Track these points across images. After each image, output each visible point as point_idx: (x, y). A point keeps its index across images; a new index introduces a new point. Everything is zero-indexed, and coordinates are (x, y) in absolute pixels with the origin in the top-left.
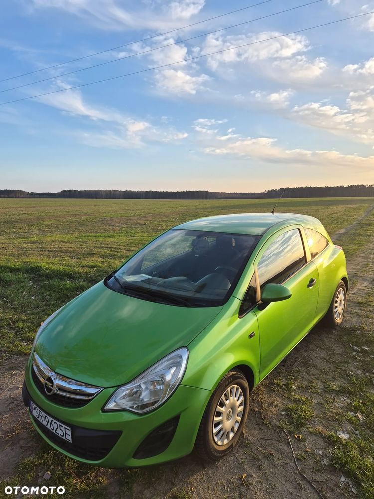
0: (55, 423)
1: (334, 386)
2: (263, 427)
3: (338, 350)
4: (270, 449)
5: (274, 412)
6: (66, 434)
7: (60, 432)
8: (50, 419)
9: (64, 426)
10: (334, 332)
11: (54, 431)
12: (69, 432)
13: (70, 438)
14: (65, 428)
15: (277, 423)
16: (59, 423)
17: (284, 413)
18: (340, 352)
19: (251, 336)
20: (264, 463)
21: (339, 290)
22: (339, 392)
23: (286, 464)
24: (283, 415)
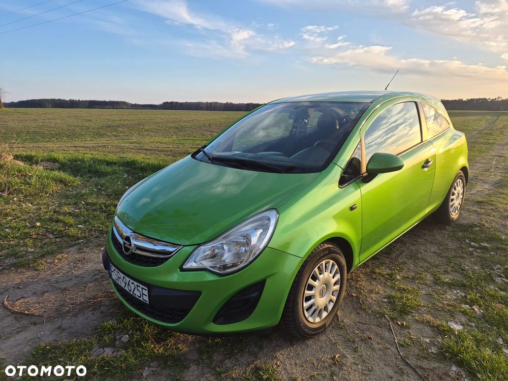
0: (132, 283)
1: (447, 279)
2: (361, 312)
3: (452, 245)
4: (368, 333)
5: (374, 298)
6: (143, 294)
7: (137, 293)
8: (128, 279)
9: (141, 286)
10: (448, 228)
11: (131, 293)
12: (146, 292)
13: (146, 298)
14: (142, 288)
15: (378, 309)
16: (136, 283)
17: (386, 300)
18: (454, 247)
19: (352, 208)
20: (360, 346)
21: (458, 180)
22: (451, 286)
23: (387, 348)
24: (384, 302)
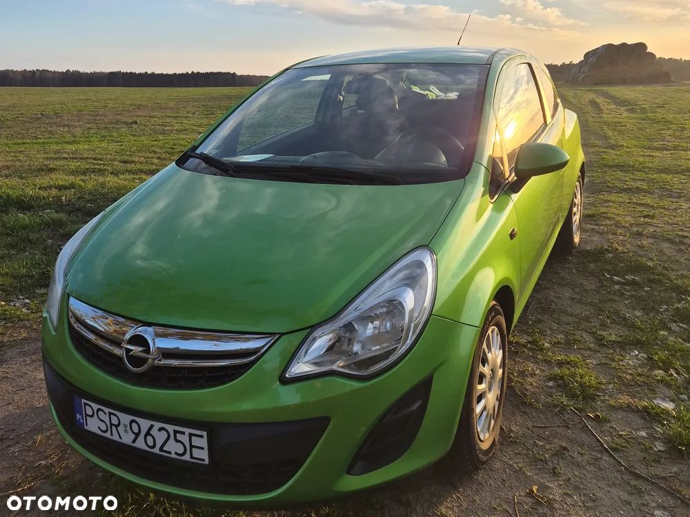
1: (612, 335)
2: (527, 410)
3: (590, 284)
4: (556, 441)
5: (534, 384)
7: (173, 448)
9: (188, 431)
10: (570, 258)
11: (156, 450)
13: (203, 454)
14: (191, 435)
15: (549, 399)
16: (172, 428)
17: (551, 384)
18: (593, 287)
19: (512, 236)
20: (558, 465)
21: (577, 184)
22: (624, 345)
23: (597, 459)
24: (551, 387)
